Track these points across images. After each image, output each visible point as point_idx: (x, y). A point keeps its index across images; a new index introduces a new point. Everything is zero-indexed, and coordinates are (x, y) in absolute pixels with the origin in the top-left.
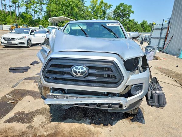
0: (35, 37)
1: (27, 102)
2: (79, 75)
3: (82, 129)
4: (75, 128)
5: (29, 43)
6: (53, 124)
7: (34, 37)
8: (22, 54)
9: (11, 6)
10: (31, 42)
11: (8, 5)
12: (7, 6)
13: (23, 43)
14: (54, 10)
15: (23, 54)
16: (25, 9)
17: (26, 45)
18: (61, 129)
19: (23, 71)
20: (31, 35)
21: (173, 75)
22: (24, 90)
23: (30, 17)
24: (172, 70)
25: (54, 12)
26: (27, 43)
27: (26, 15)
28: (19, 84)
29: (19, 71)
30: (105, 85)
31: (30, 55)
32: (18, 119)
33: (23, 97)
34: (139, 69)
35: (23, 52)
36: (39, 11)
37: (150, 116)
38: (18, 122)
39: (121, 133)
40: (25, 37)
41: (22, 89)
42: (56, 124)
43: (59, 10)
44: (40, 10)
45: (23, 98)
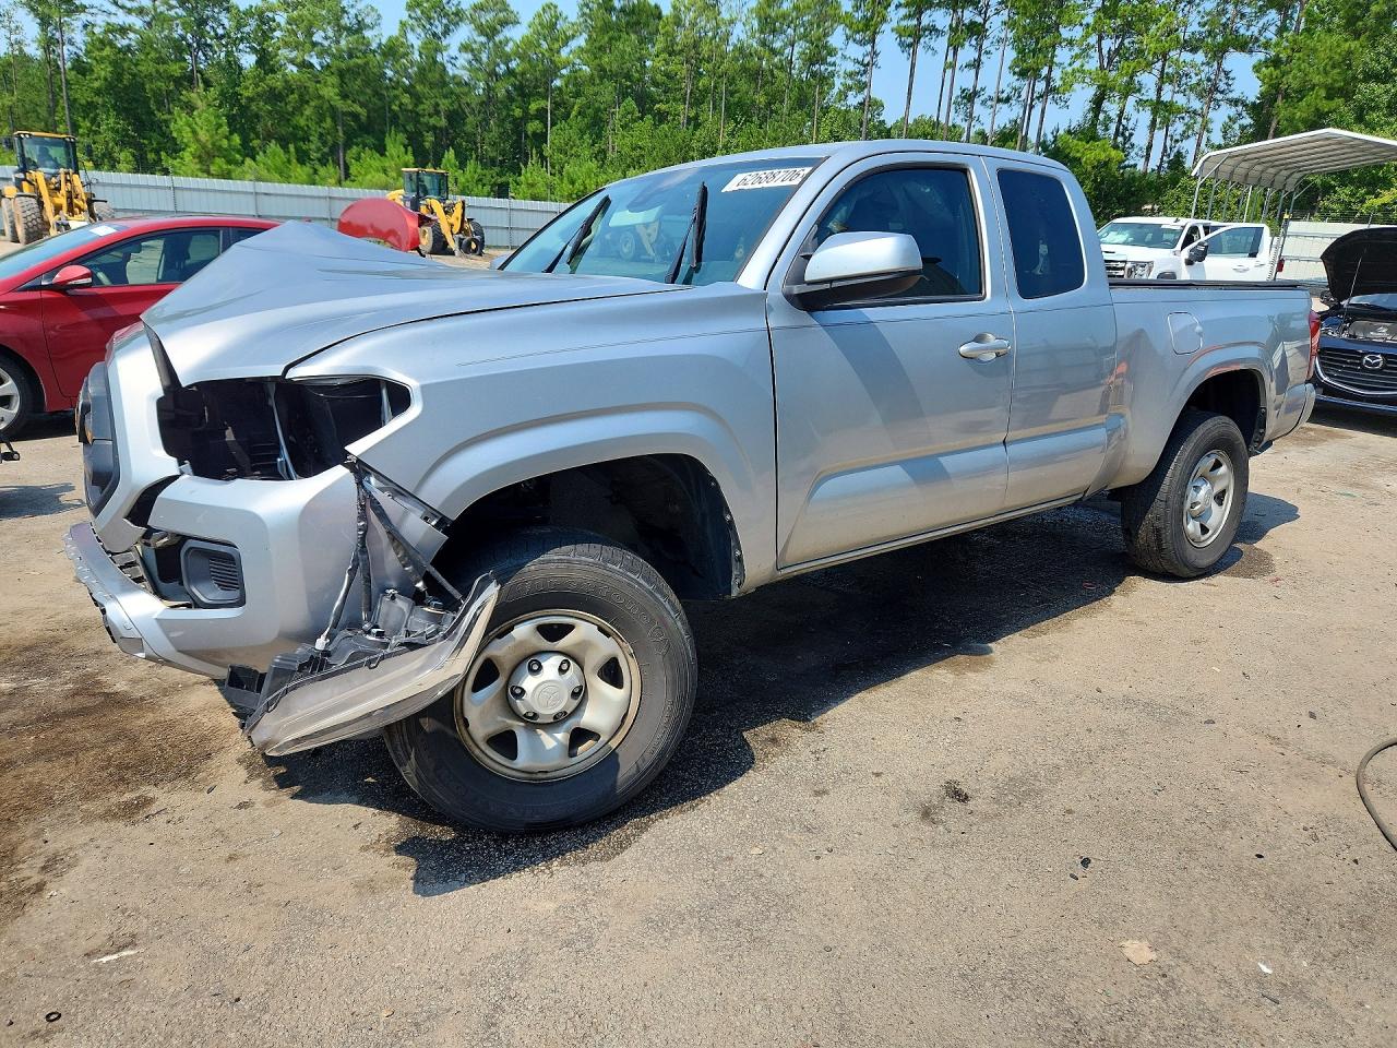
9: (1005, 95)
11: (991, 92)
12: (983, 103)
14: (1317, 79)
16: (1088, 106)
23: (1103, 157)
25: (1316, 99)
27: (1082, 145)
36: (1196, 104)
43: (1370, 76)
44: (1200, 96)
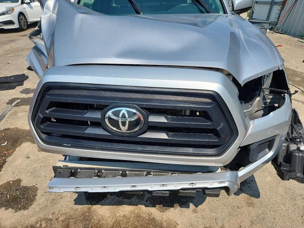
0: (31, 7)
1: (24, 158)
2: (124, 129)
3: (138, 216)
4: (124, 216)
5: (23, 21)
6: (79, 209)
7: (30, 9)
8: (11, 45)
10: (26, 20)
13: (10, 22)
15: (13, 45)
17: (16, 26)
18: (95, 221)
19: (14, 84)
20: (25, 5)
21: (298, 81)
22: (17, 130)
24: (297, 70)
26: (19, 22)
28: (6, 116)
29: (7, 85)
30: (191, 150)
31: (27, 47)
32: (8, 201)
33: (16, 147)
34: (262, 94)
35: (12, 41)
37: (266, 176)
38: (8, 209)
39: (215, 222)
40: (13, 9)
41: (12, 127)
42: (86, 210)
45: (15, 150)
